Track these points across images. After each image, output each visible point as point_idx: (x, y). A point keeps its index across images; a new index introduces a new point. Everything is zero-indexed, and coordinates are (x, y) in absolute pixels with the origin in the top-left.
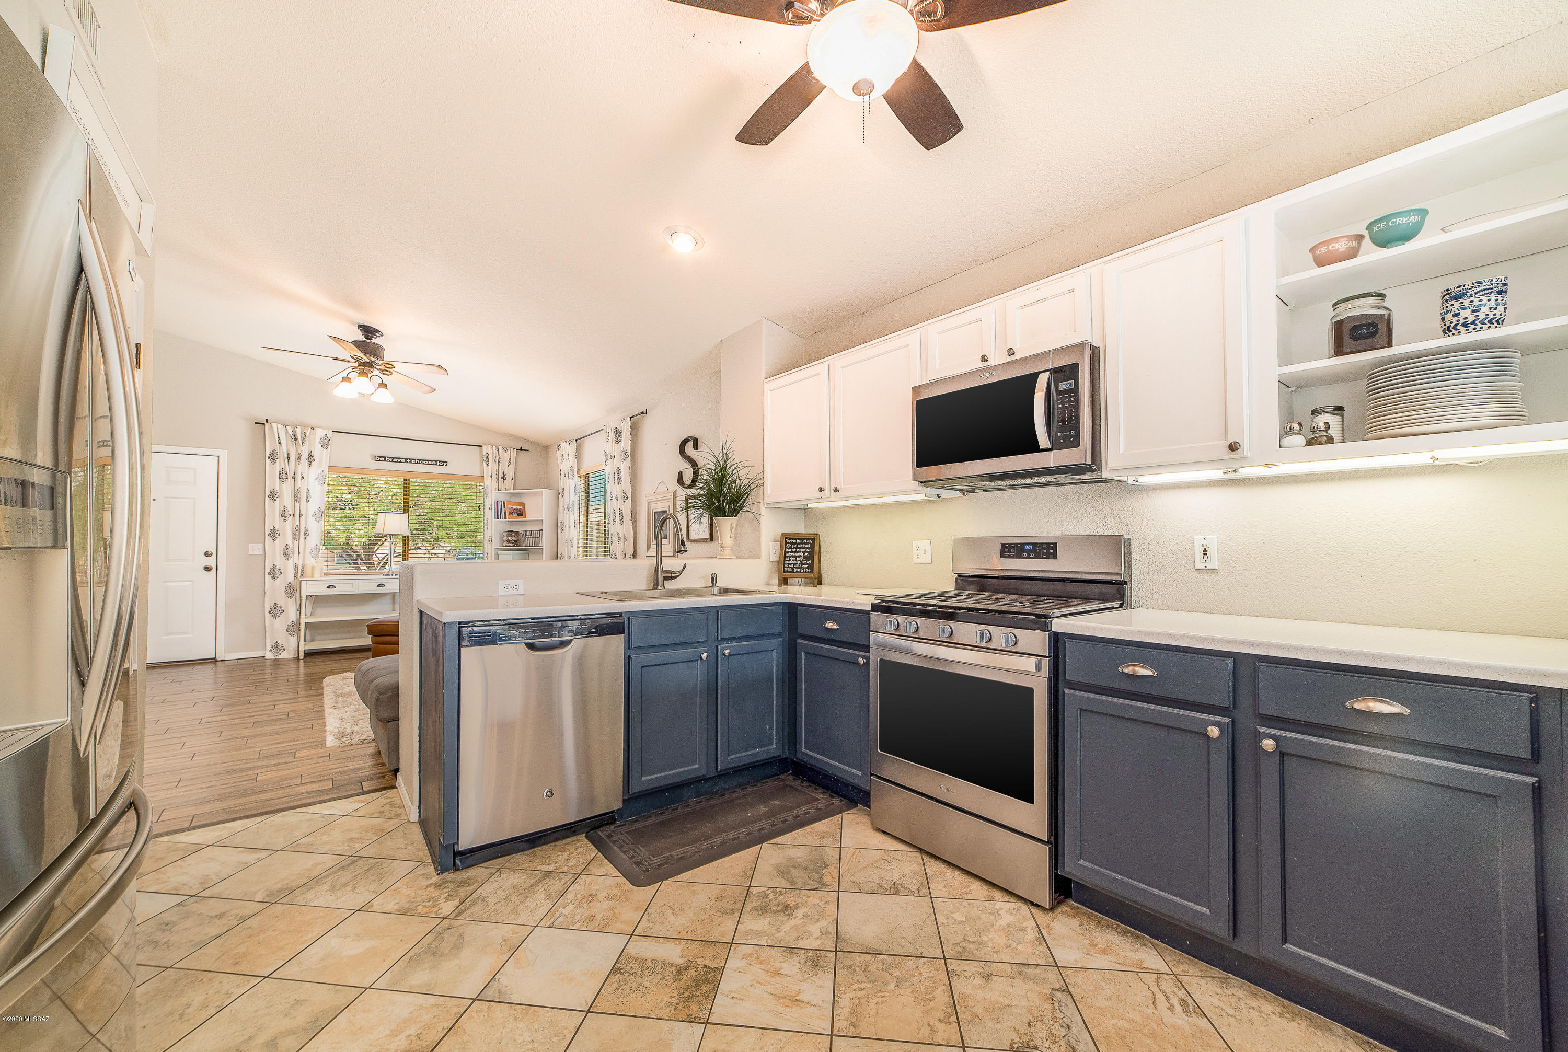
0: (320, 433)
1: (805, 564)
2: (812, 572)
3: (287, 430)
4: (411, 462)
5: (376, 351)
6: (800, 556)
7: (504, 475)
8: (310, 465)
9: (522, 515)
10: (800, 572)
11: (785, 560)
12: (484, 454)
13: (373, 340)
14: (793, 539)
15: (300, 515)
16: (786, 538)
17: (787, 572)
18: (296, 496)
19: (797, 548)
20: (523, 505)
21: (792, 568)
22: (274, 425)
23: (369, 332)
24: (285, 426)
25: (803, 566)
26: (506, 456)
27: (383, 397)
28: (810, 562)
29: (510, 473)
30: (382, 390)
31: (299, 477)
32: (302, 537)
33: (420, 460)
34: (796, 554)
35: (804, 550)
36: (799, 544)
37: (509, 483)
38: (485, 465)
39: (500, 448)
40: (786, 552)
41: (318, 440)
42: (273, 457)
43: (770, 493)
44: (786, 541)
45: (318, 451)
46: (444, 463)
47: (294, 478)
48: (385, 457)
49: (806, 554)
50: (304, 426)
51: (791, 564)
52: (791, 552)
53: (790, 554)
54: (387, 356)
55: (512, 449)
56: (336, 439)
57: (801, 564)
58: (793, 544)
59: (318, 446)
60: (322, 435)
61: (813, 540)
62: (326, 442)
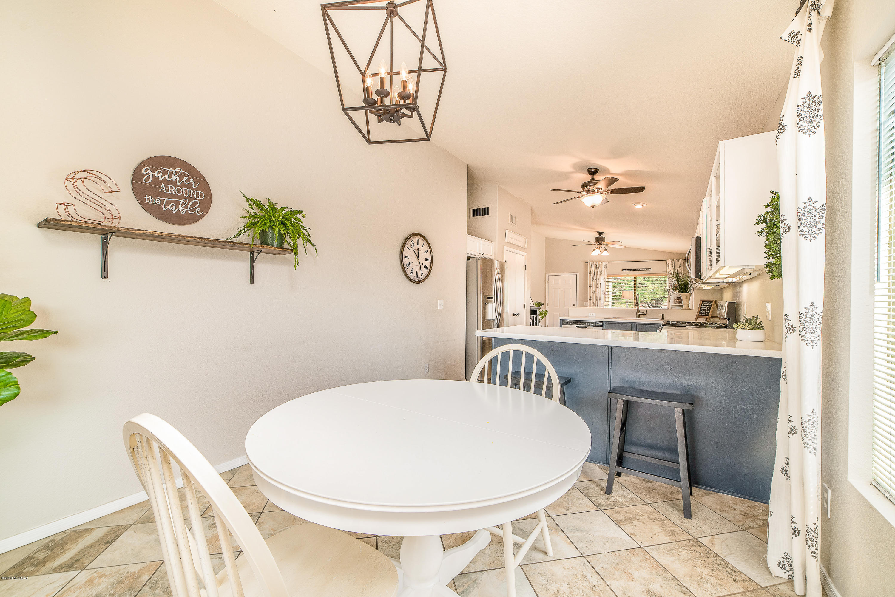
0: (604, 263)
1: (707, 312)
2: (708, 316)
3: (594, 264)
4: (636, 270)
5: (603, 239)
6: (706, 309)
8: (601, 275)
10: (704, 316)
11: (700, 311)
12: (667, 263)
13: (601, 236)
14: (705, 302)
16: (702, 302)
17: (700, 315)
19: (705, 306)
21: (702, 314)
22: (590, 262)
23: (600, 233)
24: (594, 262)
25: (706, 313)
27: (605, 253)
28: (709, 312)
30: (606, 251)
31: (598, 279)
32: (599, 300)
33: (639, 269)
34: (705, 308)
35: (708, 307)
36: (707, 304)
38: (668, 269)
40: (701, 307)
41: (603, 266)
42: (590, 273)
44: (702, 303)
45: (603, 270)
46: (650, 269)
48: (626, 270)
49: (708, 308)
50: (599, 262)
51: (702, 312)
52: (703, 307)
53: (702, 308)
54: (606, 241)
56: (609, 265)
57: (706, 312)
58: (705, 304)
59: (603, 268)
60: (605, 264)
61: (712, 302)
62: (606, 266)
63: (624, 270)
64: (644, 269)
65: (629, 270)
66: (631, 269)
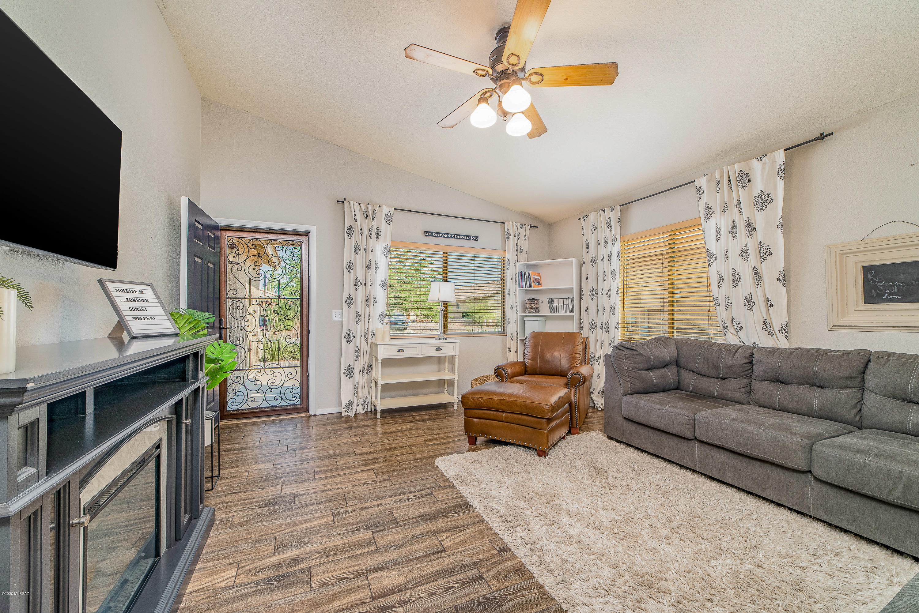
0: (385, 210)
3: (361, 208)
4: (451, 237)
7: (521, 249)
8: (377, 239)
9: (539, 284)
12: (506, 230)
15: (370, 284)
18: (368, 267)
20: (540, 275)
22: (352, 202)
24: (359, 204)
26: (523, 233)
29: (527, 247)
31: (369, 250)
32: (372, 303)
33: (458, 236)
37: (526, 255)
38: (506, 241)
39: (518, 224)
41: (384, 216)
42: (350, 231)
45: (384, 227)
46: (474, 238)
47: (366, 250)
48: (432, 233)
50: (373, 203)
55: (527, 226)
56: (397, 216)
59: (384, 222)
60: (387, 212)
62: (389, 219)
63: (429, 232)
64: (467, 236)
65: (437, 234)
66: (443, 234)
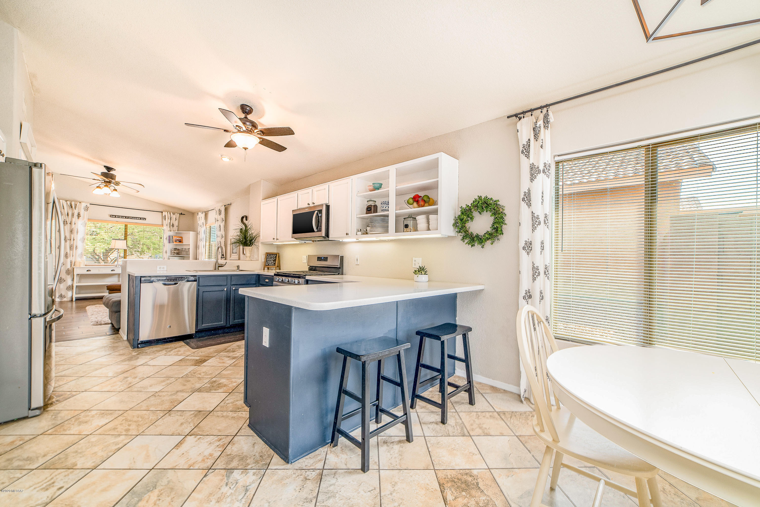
0: (83, 205)
2: (275, 265)
3: (67, 203)
4: (128, 218)
5: (113, 177)
6: (272, 260)
7: (173, 224)
8: (78, 218)
9: (181, 242)
10: (271, 266)
11: (266, 261)
12: (164, 215)
13: (111, 172)
15: (74, 240)
16: (268, 254)
17: (267, 265)
18: (71, 231)
19: (271, 257)
20: (182, 238)
21: (269, 264)
23: (109, 169)
24: (66, 201)
26: (174, 217)
27: (115, 195)
29: (176, 223)
30: (115, 192)
31: (73, 223)
32: (74, 249)
33: (132, 217)
34: (270, 259)
35: (274, 257)
37: (175, 228)
38: (164, 220)
39: (171, 213)
40: (267, 259)
41: (82, 207)
43: (261, 239)
45: (82, 212)
46: (145, 219)
47: (70, 224)
48: (115, 216)
49: (274, 260)
50: (75, 201)
53: (268, 259)
54: (117, 179)
55: (177, 214)
56: (92, 207)
58: (270, 256)
59: (82, 210)
61: (276, 255)
62: (87, 209)
63: (112, 216)
64: (138, 218)
65: (119, 217)
66: (122, 216)
